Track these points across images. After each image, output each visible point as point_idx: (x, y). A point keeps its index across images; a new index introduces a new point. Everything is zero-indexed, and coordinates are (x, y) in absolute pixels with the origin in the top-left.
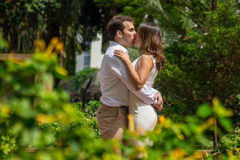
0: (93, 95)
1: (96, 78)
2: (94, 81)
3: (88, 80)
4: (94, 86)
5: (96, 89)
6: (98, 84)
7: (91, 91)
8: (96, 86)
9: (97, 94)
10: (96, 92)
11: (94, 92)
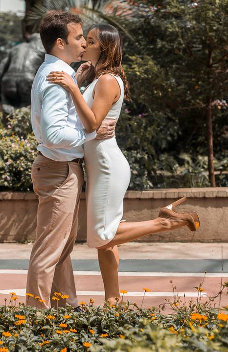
0: (14, 84)
1: (17, 58)
2: (15, 62)
3: (6, 60)
4: (15, 70)
5: (18, 74)
6: (21, 67)
7: (11, 78)
8: (19, 70)
9: (21, 81)
10: (19, 78)
11: (15, 79)
